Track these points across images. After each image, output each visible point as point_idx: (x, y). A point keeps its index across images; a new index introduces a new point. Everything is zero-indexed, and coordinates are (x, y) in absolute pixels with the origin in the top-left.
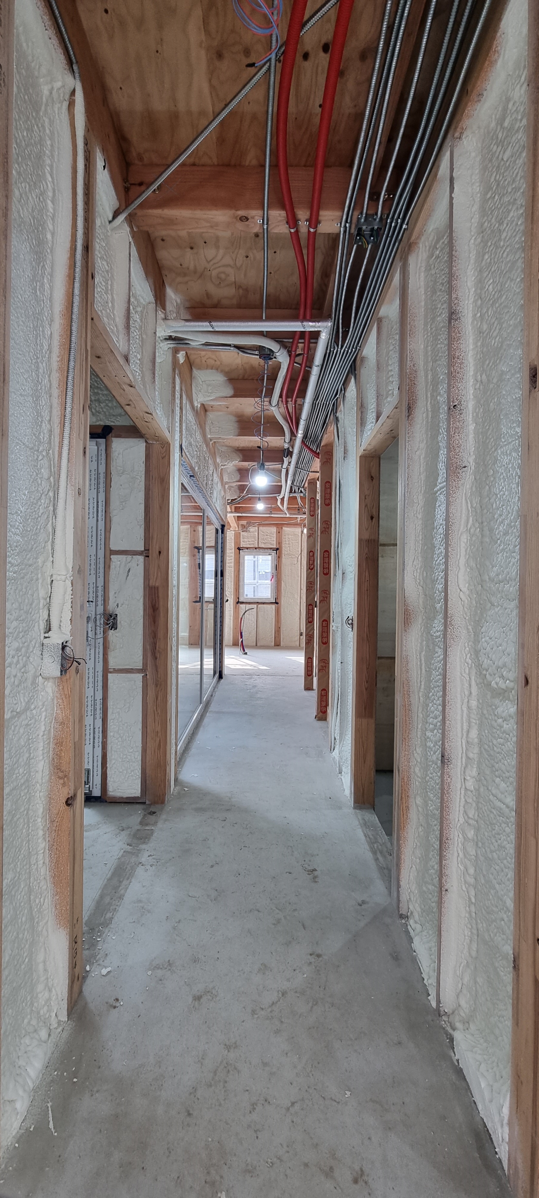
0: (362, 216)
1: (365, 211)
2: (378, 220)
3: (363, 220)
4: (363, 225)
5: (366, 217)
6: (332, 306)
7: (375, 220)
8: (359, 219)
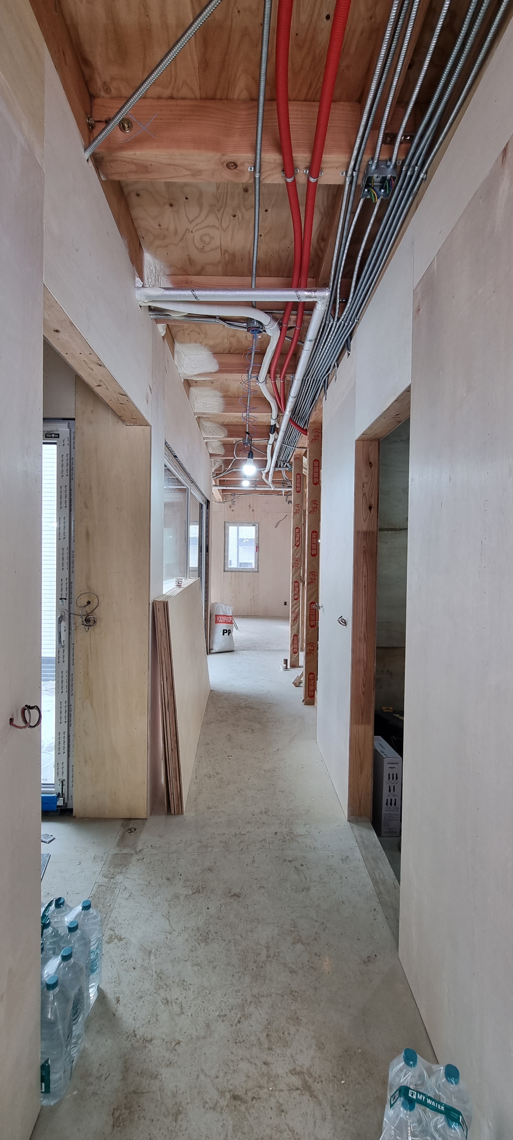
0: (373, 162)
1: (377, 155)
2: (391, 167)
3: (374, 167)
4: (374, 173)
5: (377, 163)
6: (330, 272)
7: (388, 167)
8: (368, 166)
